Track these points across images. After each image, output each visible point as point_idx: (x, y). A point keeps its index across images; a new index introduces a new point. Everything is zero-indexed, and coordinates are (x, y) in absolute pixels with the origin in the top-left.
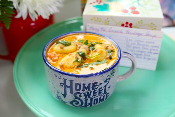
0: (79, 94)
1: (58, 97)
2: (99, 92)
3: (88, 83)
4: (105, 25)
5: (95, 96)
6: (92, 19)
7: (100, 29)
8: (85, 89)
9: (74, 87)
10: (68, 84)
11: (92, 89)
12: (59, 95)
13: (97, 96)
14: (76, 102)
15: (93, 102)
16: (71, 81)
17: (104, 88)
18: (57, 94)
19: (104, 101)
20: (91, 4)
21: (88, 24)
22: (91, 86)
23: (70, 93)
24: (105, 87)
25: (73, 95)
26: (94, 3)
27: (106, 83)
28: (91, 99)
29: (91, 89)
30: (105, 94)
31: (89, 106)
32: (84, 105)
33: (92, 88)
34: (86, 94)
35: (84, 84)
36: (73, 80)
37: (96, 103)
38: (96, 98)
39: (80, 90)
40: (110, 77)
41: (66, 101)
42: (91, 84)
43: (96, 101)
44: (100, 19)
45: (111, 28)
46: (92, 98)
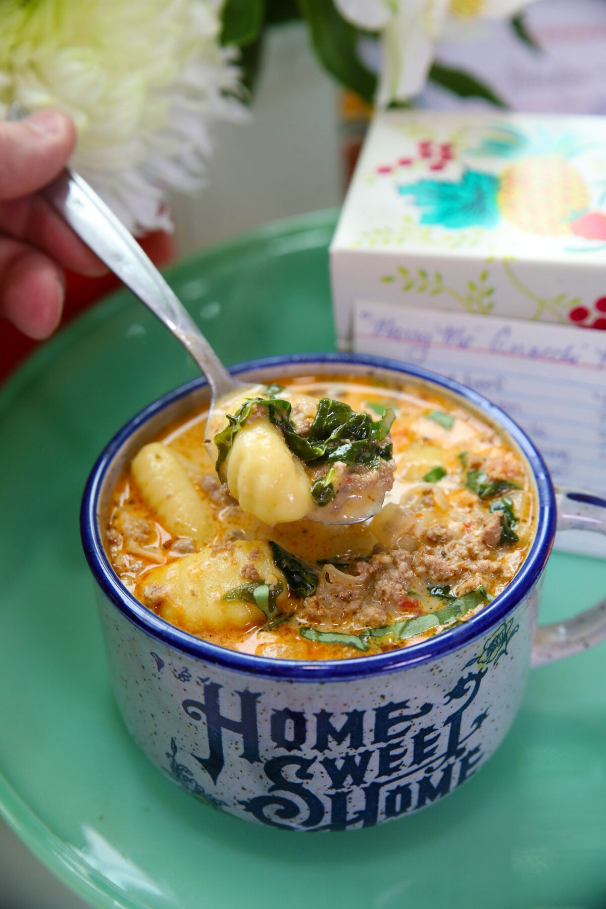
0: (297, 767)
1: (172, 767)
2: (415, 750)
3: (350, 710)
4: (473, 312)
5: (395, 775)
6: (388, 279)
7: (438, 338)
8: (330, 738)
9: (264, 729)
10: (230, 709)
11: (373, 739)
12: (180, 758)
13: (404, 770)
14: (282, 807)
15: (382, 805)
16: (249, 700)
17: (448, 728)
18: (168, 755)
19: (447, 795)
20: (385, 170)
21: (361, 306)
22: (369, 722)
23: (242, 756)
24: (455, 720)
25: (260, 767)
26: (406, 162)
27: (457, 703)
28: (372, 792)
29: (368, 737)
30: (452, 760)
31: (360, 824)
32: (327, 819)
33: (376, 735)
34: (340, 764)
35: (323, 717)
36: (259, 695)
37: (398, 807)
38: (402, 782)
39: (302, 746)
40: (485, 666)
41: (218, 797)
42: (364, 712)
43: (399, 797)
44: (439, 277)
45: (507, 331)
46: (376, 787)
